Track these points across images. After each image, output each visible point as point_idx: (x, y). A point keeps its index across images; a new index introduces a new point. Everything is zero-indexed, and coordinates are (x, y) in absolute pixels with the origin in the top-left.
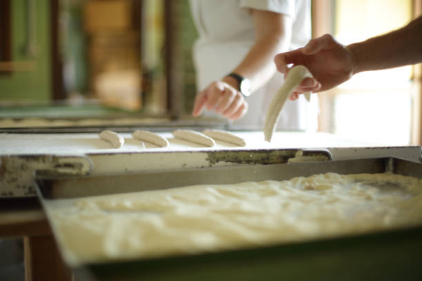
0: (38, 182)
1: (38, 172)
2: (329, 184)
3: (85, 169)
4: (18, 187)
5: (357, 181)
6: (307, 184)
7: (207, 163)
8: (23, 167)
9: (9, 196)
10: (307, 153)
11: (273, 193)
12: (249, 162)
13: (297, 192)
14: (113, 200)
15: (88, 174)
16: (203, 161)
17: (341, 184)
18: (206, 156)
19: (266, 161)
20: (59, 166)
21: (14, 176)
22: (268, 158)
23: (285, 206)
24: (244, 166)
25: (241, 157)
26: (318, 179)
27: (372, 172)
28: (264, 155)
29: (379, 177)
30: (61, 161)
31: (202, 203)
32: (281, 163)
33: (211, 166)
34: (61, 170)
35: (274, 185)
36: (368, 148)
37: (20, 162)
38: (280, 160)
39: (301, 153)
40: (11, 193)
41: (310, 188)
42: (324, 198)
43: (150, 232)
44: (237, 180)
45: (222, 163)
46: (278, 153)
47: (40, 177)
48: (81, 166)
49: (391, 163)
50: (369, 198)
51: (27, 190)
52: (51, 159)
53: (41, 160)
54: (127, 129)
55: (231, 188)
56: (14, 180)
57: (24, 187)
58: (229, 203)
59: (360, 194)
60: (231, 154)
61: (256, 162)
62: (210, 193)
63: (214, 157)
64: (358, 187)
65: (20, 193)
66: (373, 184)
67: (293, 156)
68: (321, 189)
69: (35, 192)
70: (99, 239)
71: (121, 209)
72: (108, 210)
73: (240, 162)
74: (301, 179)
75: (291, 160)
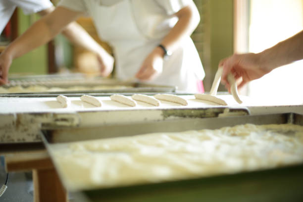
0: (43, 131)
1: (43, 125)
2: (248, 132)
3: (76, 122)
4: (29, 135)
5: (267, 130)
6: (232, 132)
7: (161, 118)
8: (32, 121)
9: (22, 142)
10: (232, 110)
11: (208, 139)
12: (191, 116)
13: (226, 138)
14: (96, 144)
15: (78, 125)
16: (159, 116)
17: (256, 132)
18: (161, 112)
19: (203, 116)
20: (57, 120)
21: (26, 127)
22: (205, 114)
23: (218, 148)
24: (188, 120)
25: (185, 113)
26: (240, 129)
27: (278, 123)
28: (202, 112)
29: (284, 127)
30: (59, 117)
31: (159, 146)
32: (213, 117)
33: (164, 120)
34: (59, 123)
35: (209, 133)
36: (276, 107)
37: (30, 117)
38: (213, 115)
39: (228, 110)
40: (24, 140)
41: (234, 135)
42: (245, 142)
43: (123, 167)
44: (182, 129)
45: (172, 117)
46: (211, 111)
47: (45, 128)
48: (73, 120)
49: (291, 117)
50: (277, 142)
51: (35, 137)
52: (52, 115)
53: (45, 116)
54: (103, 94)
55: (179, 135)
56: (26, 130)
57: (33, 135)
58: (178, 146)
59: (270, 139)
60: (179, 111)
61: (196, 116)
62: (164, 138)
63: (166, 113)
64: (269, 134)
65: (30, 139)
66: (279, 132)
67: (222, 112)
68: (242, 136)
69: (41, 139)
70: (87, 172)
71: (101, 151)
72: (93, 151)
73: (184, 116)
74: (228, 128)
75: (221, 115)
